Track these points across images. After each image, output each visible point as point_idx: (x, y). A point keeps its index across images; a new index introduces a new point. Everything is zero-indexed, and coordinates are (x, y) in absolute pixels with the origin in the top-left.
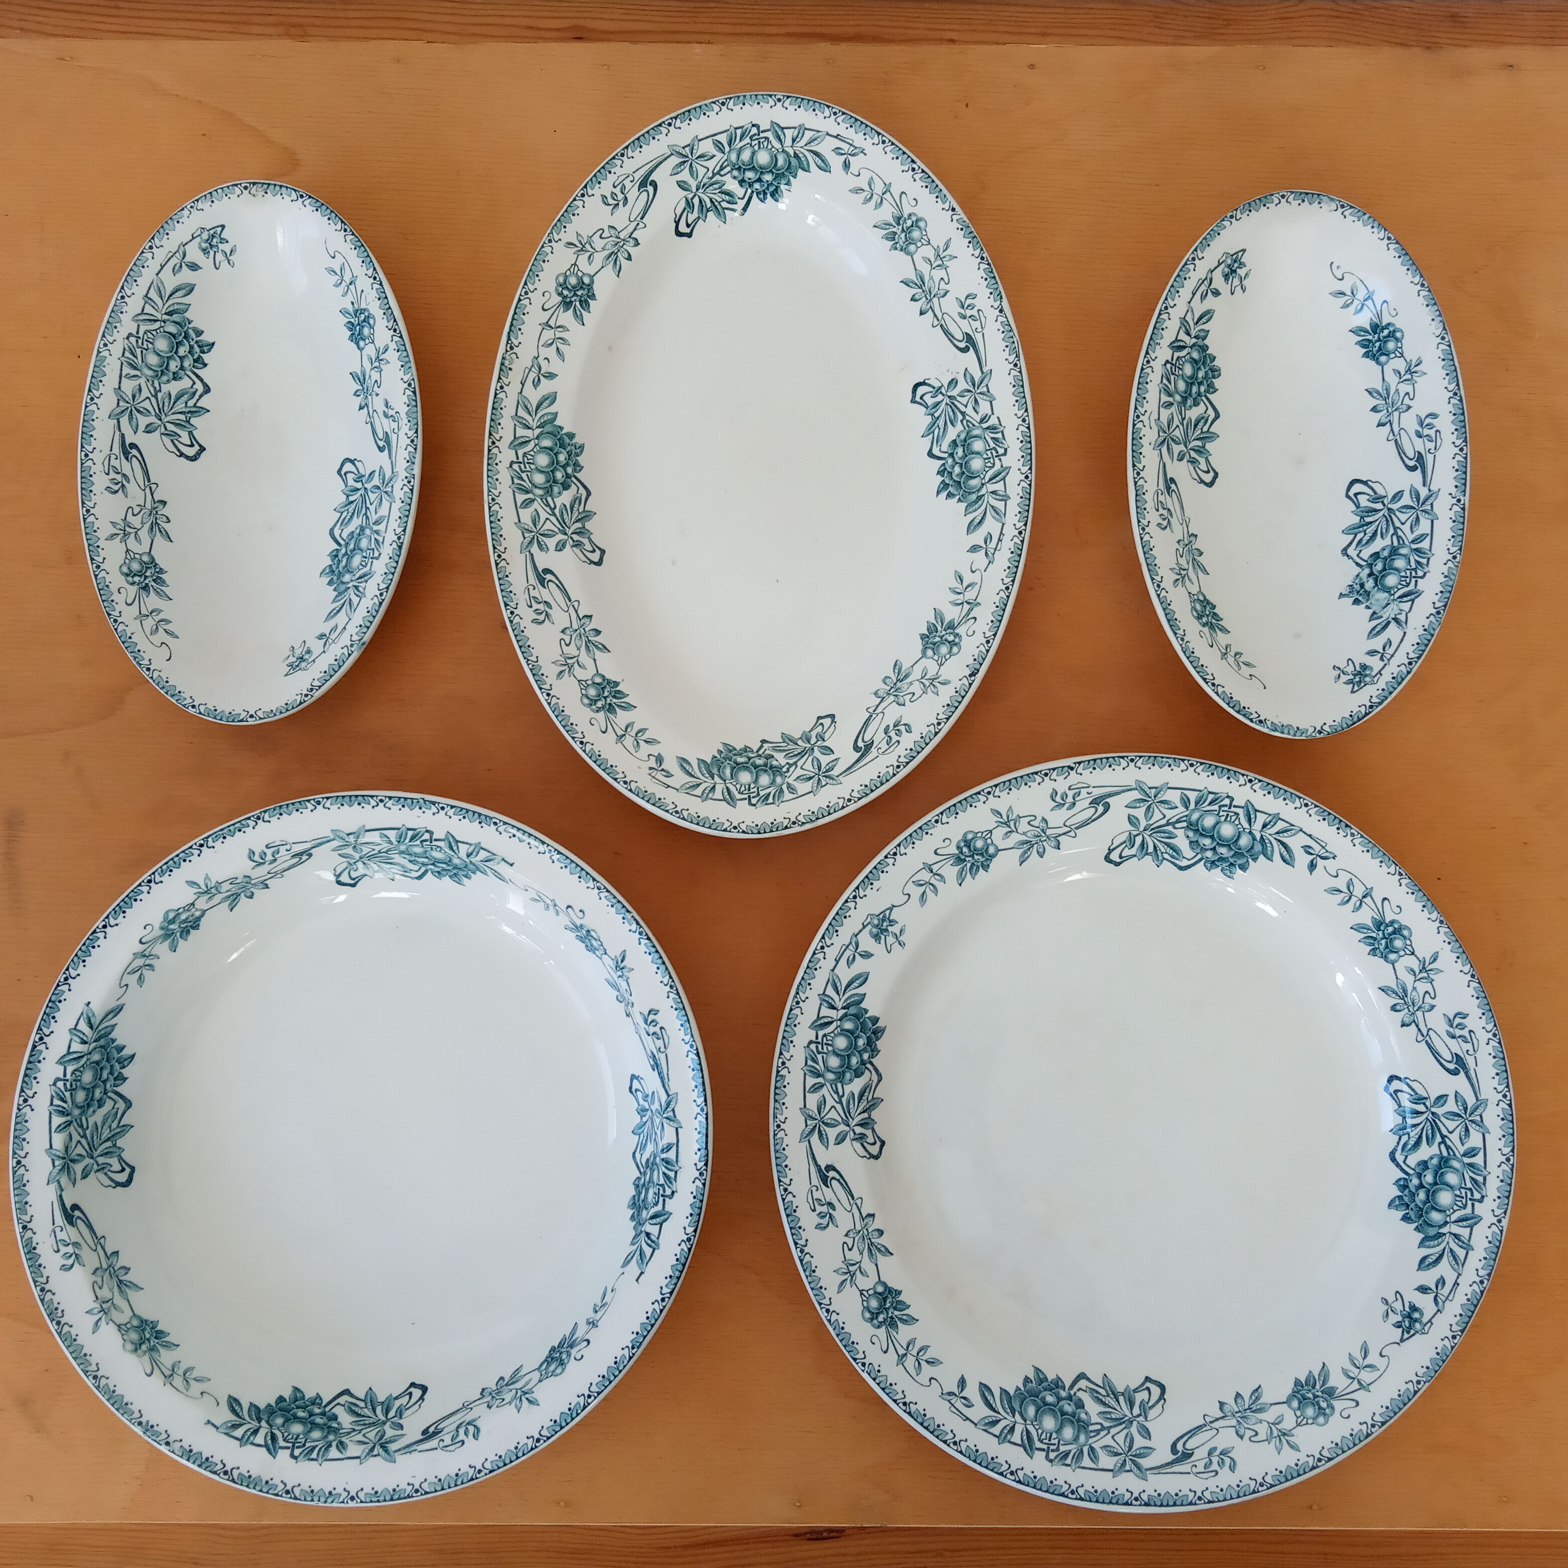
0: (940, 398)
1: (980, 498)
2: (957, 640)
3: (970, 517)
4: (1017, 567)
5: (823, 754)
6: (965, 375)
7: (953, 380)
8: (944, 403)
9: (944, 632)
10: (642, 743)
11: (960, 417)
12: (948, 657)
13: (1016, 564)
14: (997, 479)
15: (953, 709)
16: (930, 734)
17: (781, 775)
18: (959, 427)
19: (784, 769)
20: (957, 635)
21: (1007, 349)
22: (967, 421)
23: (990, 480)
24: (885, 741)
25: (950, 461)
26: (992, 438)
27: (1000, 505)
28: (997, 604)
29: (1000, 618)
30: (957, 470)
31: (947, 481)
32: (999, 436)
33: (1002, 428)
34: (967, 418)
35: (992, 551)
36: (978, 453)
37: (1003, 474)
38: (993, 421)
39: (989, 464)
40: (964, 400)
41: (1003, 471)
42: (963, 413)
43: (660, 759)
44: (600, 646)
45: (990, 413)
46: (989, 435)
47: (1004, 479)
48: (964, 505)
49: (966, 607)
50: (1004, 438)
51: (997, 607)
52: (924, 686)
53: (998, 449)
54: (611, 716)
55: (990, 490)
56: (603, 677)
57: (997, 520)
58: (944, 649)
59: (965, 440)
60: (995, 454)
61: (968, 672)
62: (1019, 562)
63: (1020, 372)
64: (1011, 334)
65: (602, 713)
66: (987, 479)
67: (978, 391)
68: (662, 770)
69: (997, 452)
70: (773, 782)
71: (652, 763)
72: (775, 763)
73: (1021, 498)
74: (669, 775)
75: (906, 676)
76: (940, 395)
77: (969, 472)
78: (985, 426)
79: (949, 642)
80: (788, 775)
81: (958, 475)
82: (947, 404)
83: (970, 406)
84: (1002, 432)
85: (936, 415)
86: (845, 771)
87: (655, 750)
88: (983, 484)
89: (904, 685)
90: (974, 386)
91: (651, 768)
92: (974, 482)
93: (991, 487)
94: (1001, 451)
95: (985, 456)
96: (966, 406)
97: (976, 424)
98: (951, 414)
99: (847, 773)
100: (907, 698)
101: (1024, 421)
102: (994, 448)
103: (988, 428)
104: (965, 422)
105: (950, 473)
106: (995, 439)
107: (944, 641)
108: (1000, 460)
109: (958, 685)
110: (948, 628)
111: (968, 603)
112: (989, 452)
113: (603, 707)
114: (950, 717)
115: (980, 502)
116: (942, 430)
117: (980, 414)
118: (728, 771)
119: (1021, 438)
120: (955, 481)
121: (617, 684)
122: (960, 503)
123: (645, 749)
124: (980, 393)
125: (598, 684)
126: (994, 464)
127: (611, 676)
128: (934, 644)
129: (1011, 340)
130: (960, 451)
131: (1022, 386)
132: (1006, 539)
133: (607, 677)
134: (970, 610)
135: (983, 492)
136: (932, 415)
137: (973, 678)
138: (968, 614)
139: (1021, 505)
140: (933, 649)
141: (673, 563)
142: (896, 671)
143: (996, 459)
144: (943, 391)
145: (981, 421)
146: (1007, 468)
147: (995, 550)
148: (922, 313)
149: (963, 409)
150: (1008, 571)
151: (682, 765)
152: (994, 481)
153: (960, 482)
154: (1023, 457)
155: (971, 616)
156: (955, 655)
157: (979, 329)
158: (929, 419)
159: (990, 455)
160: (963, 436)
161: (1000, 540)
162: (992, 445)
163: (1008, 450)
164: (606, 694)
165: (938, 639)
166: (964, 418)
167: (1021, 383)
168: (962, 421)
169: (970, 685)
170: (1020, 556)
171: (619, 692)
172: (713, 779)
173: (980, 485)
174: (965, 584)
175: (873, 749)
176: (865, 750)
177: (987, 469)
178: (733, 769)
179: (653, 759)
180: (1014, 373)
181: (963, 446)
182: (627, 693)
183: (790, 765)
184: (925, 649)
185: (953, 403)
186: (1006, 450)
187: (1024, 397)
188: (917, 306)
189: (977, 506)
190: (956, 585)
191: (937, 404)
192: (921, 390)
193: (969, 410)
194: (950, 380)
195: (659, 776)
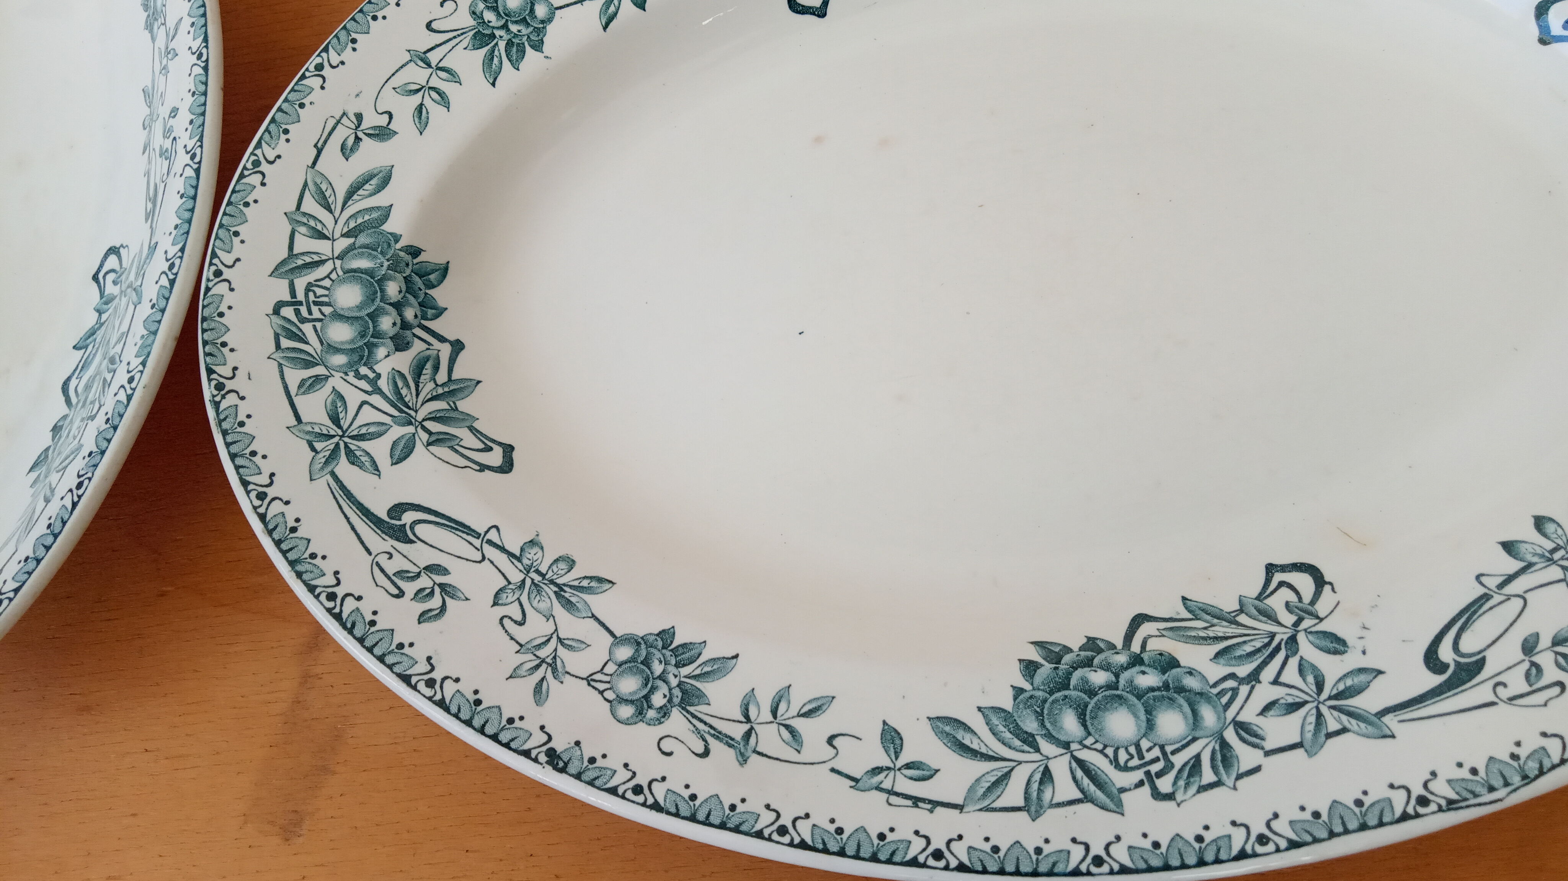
0: (1288, 619)
1: (1030, 741)
2: (651, 714)
3: (977, 722)
4: (842, 853)
5: (395, 444)
6: (1361, 670)
7: (1343, 643)
8: (1273, 628)
9: (674, 682)
10: (416, 99)
11: (1243, 671)
12: (610, 695)
13: (850, 851)
14: (1086, 781)
15: (465, 715)
16: (406, 663)
17: (350, 365)
18: (1215, 672)
19: (364, 370)
20: (664, 713)
21: (1465, 773)
22: (1235, 691)
23: (1081, 763)
24: (408, 566)
25: (1122, 659)
26: (1198, 757)
27: (1013, 794)
28: (740, 808)
29: (701, 816)
30: (1099, 678)
31: (1067, 658)
32: (1208, 776)
33: (1230, 782)
34: (1244, 690)
35: (887, 785)
36: (1150, 725)
37: (1099, 795)
38: (1247, 756)
39: (1123, 756)
40: (1291, 675)
41: (1109, 795)
42: (1254, 677)
43: (382, 134)
44: (612, 9)
45: (1269, 745)
46: (1204, 748)
47: (1087, 798)
48: (1007, 703)
49: (737, 731)
50: (1203, 789)
51: (733, 807)
52: (539, 646)
53: (1171, 777)
54: (467, 40)
55: (1052, 765)
56: (549, 20)
57: (972, 789)
58: (629, 685)
59: (1181, 690)
60: (1155, 768)
61: (559, 745)
62: (857, 857)
63: (1405, 817)
64: (1516, 780)
65: (470, 22)
66: (1084, 755)
67: (1324, 709)
68: (358, 139)
69: (1160, 774)
70: (333, 349)
71: (371, 120)
72: (381, 352)
73: (1038, 851)
74: (346, 151)
75: (568, 605)
76: (1293, 619)
77: (1098, 707)
78: (1230, 735)
79: (647, 697)
80: (351, 377)
81: (1084, 680)
82: (1272, 636)
83: (1278, 692)
84: (1218, 784)
85: (1242, 619)
86: (342, 487)
87: (404, 122)
88: (1066, 745)
89: (549, 600)
90: (1336, 697)
91: (359, 117)
92: (1070, 723)
93: (1061, 768)
94: (1165, 784)
95: (1145, 744)
96: (1276, 682)
97: (1231, 714)
98: (1248, 648)
99: (338, 492)
100: (514, 611)
101: (1262, 840)
102: (1169, 766)
103: (1224, 745)
104: (1230, 684)
105: (1088, 663)
106: (1195, 764)
107: (649, 683)
108: (1141, 784)
109: (531, 724)
110: (684, 692)
111: (748, 735)
112: (1156, 752)
113: (484, 23)
114: (447, 710)
115: (1017, 743)
116: (1202, 634)
117: (1261, 721)
118: (364, 263)
119: (1208, 836)
120: (1068, 675)
121: (538, 46)
122: (1010, 693)
123: (407, 105)
124: (1319, 715)
125: (532, 11)
126: (1126, 769)
127: (553, 35)
128: (647, 663)
129: (1497, 782)
130: (1149, 679)
131: (1363, 827)
132: (920, 818)
133: (549, 28)
134: (728, 740)
135: (1047, 748)
136: (1241, 611)
137: (543, 758)
138: (719, 736)
139: (1017, 851)
140: (632, 660)
141: (818, 140)
142: (585, 583)
143: (1139, 775)
144: (1307, 623)
145: (1241, 727)
146: (1119, 804)
147: (891, 792)
148: (1509, 547)
149: (1268, 674)
150: (832, 828)
151: (371, 176)
152: (1079, 773)
153: (1066, 686)
154: (1156, 845)
155: (713, 743)
156: (613, 713)
157: (1503, 693)
158: (1230, 605)
159: (1149, 756)
160: (1190, 682)
161: (916, 801)
162: (1179, 760)
163: (1170, 805)
164: (514, 28)
165: (658, 668)
166: (1241, 681)
167: (1372, 821)
168: (1232, 676)
169: (526, 754)
170: (874, 858)
171: (522, 52)
172: (344, 235)
173: (1063, 738)
174: (799, 724)
175: (389, 544)
176: (392, 527)
177: (1110, 751)
178: (370, 273)
179: (383, 120)
180: (1399, 800)
181: (1166, 686)
182: (522, 66)
183: (373, 382)
184: (635, 641)
185: (1278, 649)
186: (1170, 797)
187: (1332, 835)
188: (1526, 532)
189: (1008, 735)
190: (798, 700)
191: (1269, 616)
192: (1304, 583)
193: (1265, 692)
194: (1340, 634)
195: (343, 133)
